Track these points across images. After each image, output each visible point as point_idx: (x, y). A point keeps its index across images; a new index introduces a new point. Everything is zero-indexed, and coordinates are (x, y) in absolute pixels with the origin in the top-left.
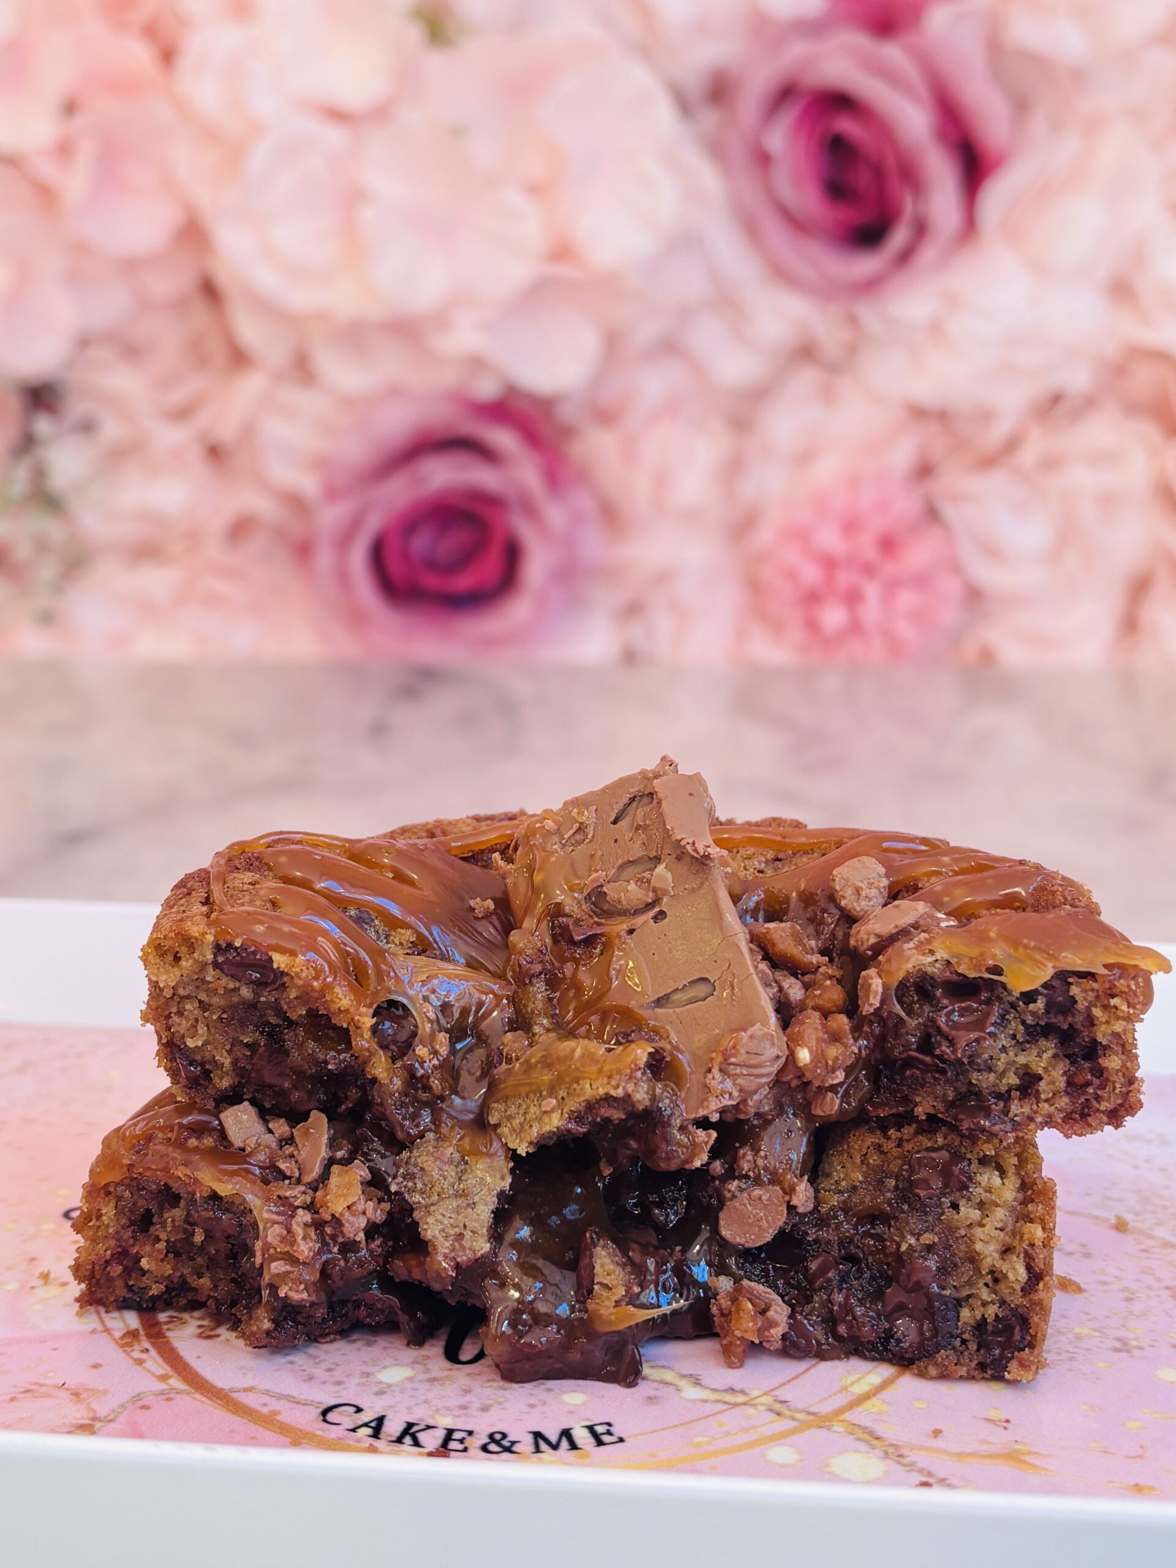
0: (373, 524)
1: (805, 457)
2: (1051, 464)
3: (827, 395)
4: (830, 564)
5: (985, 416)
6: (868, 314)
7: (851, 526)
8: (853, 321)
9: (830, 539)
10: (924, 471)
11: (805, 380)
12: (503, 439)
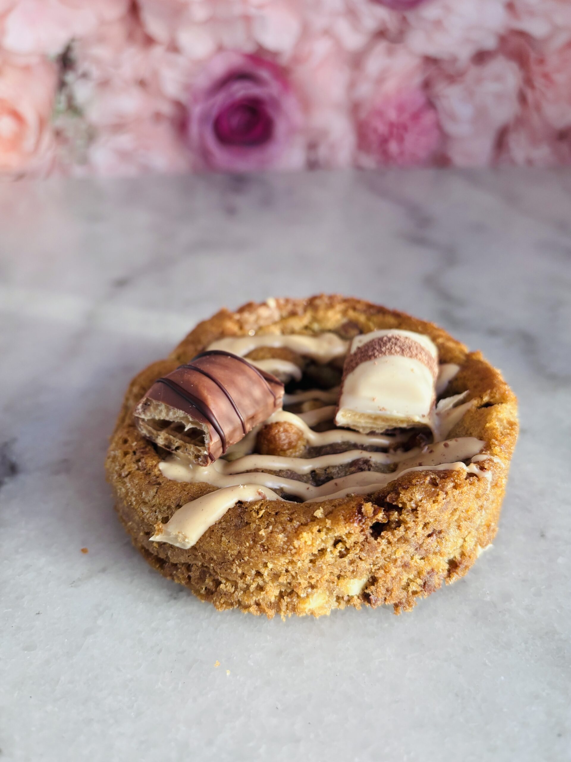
0: (214, 113)
1: (380, 80)
2: (479, 80)
3: (390, 52)
4: (392, 125)
5: (454, 60)
6: (410, 16)
7: (401, 108)
8: (404, 20)
9: (392, 115)
10: (427, 85)
11: (381, 46)
12: (264, 74)
